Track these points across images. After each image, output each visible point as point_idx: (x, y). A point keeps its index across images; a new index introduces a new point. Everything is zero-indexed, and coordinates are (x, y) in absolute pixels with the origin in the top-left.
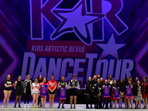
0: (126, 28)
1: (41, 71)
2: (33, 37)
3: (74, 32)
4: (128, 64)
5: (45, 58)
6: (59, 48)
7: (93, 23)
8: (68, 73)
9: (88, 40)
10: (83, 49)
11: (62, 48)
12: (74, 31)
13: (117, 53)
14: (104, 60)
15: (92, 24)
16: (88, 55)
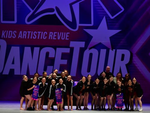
0: (122, 10)
1: (13, 63)
2: (3, 20)
3: (55, 14)
4: (123, 56)
5: (19, 47)
6: (37, 35)
7: (80, 3)
8: (48, 66)
9: (73, 24)
10: (67, 36)
11: (41, 34)
12: (55, 12)
13: (110, 42)
14: (93, 49)
15: (78, 4)
16: (72, 44)
